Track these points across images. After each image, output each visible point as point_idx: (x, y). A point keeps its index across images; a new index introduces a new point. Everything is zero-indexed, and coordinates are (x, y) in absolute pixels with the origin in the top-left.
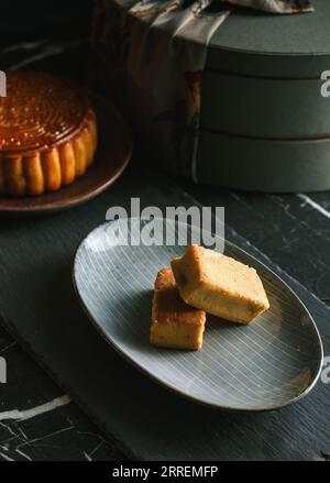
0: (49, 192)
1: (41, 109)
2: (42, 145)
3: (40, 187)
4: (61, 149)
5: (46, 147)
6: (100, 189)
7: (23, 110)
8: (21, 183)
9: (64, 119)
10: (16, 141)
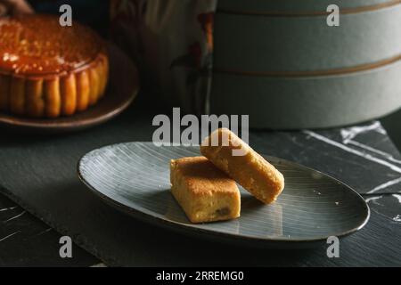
0: (64, 115)
1: (61, 44)
2: (61, 71)
3: (56, 110)
4: (78, 76)
5: (65, 73)
6: (110, 114)
7: (44, 44)
8: (40, 104)
9: (81, 53)
10: (38, 67)
